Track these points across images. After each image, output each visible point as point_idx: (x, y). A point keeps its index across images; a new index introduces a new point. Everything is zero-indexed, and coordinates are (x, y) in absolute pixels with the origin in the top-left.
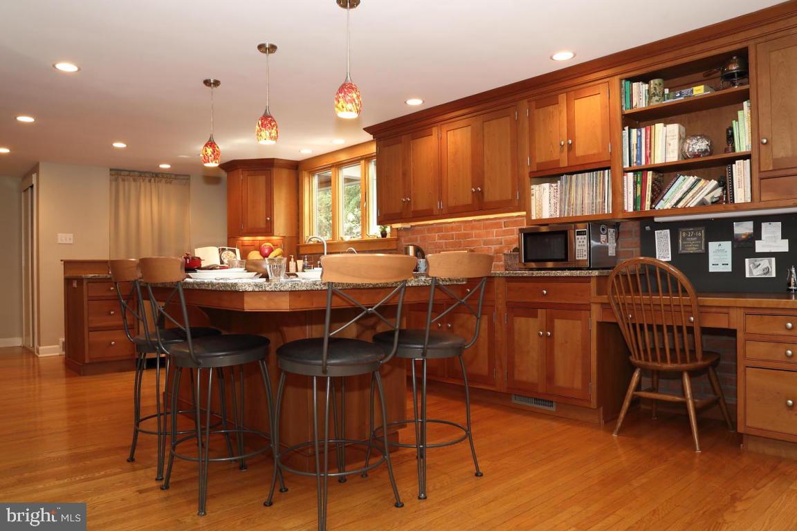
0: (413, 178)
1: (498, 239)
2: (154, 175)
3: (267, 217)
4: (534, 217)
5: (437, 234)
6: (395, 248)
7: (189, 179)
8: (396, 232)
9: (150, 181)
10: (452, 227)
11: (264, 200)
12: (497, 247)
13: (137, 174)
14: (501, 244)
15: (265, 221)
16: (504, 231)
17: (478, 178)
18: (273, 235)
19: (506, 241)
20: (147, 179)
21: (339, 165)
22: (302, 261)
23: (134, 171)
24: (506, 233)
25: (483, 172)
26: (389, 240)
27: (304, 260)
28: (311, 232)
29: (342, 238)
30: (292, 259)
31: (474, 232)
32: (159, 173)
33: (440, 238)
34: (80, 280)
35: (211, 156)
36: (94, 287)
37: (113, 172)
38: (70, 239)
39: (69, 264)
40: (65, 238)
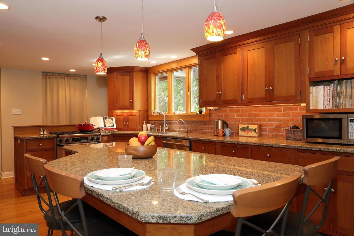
0: (224, 80)
1: (278, 119)
2: (67, 75)
3: (130, 99)
4: (311, 108)
5: (236, 114)
6: (208, 120)
7: (86, 77)
8: (209, 111)
9: (64, 78)
10: (246, 110)
11: (129, 90)
12: (278, 123)
13: (57, 74)
14: (281, 122)
15: (129, 101)
16: (283, 113)
17: (270, 81)
18: (134, 110)
19: (284, 120)
20: (63, 77)
21: (172, 70)
22: (150, 124)
23: (55, 73)
24: (284, 115)
25: (274, 78)
26: (204, 115)
27: (152, 124)
28: (155, 108)
29: (174, 113)
30: (145, 123)
31: (261, 113)
32: (69, 74)
33: (238, 116)
34: (22, 140)
35: (101, 67)
36: (30, 144)
37: (43, 74)
38: (19, 112)
39: (17, 128)
40: (16, 111)
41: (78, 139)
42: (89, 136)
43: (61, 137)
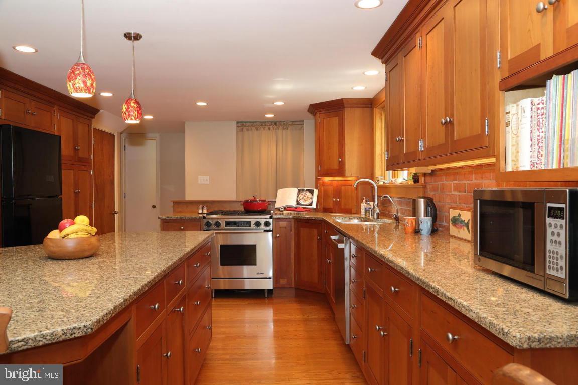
2: (273, 124)
3: (339, 158)
4: (509, 169)
7: (303, 124)
9: (269, 129)
11: (337, 141)
13: (257, 123)
15: (337, 162)
18: (345, 176)
28: (383, 173)
30: (364, 200)
36: (168, 225)
37: (239, 124)
38: (207, 180)
39: (176, 203)
40: (203, 180)
41: (235, 223)
42: (253, 219)
43: (209, 218)
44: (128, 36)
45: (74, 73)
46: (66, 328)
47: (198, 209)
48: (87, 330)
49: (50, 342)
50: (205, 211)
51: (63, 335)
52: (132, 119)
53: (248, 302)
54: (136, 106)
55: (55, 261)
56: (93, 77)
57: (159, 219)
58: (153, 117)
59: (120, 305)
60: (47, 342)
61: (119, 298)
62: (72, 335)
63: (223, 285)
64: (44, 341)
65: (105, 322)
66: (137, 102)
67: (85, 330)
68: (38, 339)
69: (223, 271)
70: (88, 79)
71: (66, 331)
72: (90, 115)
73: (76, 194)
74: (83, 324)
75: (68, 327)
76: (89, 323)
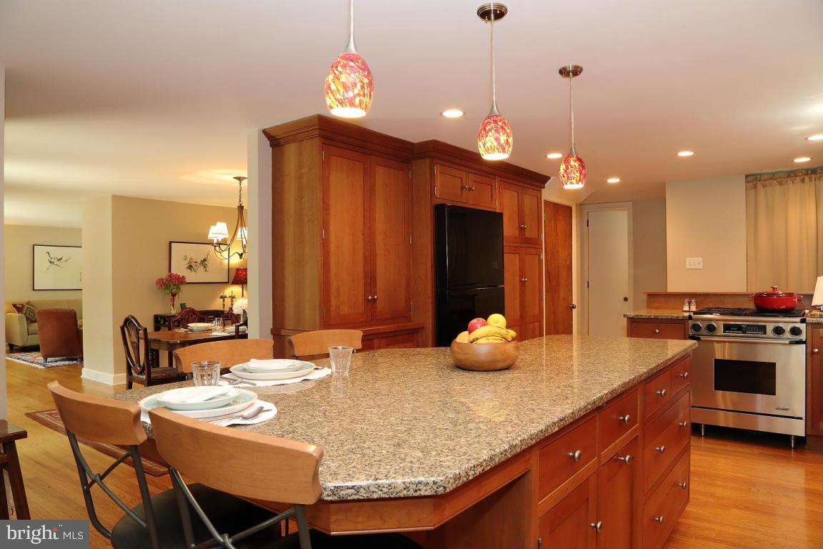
9: (802, 181)
20: (799, 179)
32: (816, 169)
36: (638, 327)
37: (750, 179)
38: (699, 263)
39: (652, 296)
40: (694, 262)
41: (739, 328)
42: (770, 323)
43: (697, 320)
44: (564, 72)
45: (484, 129)
46: (409, 480)
47: (683, 304)
48: (437, 488)
49: (387, 496)
50: (694, 308)
51: (405, 489)
52: (572, 183)
53: (760, 451)
54: (577, 164)
55: (462, 372)
56: (508, 131)
57: (626, 318)
58: (621, 179)
59: (502, 454)
60: (383, 496)
61: (503, 442)
62: (416, 491)
63: (724, 420)
64: (380, 492)
65: (471, 478)
66: (579, 160)
67: (435, 487)
68: (372, 489)
69: (725, 398)
70: (501, 134)
71: (408, 485)
72: (538, 184)
73: (523, 284)
74: (432, 479)
75: (413, 480)
76: (441, 478)
